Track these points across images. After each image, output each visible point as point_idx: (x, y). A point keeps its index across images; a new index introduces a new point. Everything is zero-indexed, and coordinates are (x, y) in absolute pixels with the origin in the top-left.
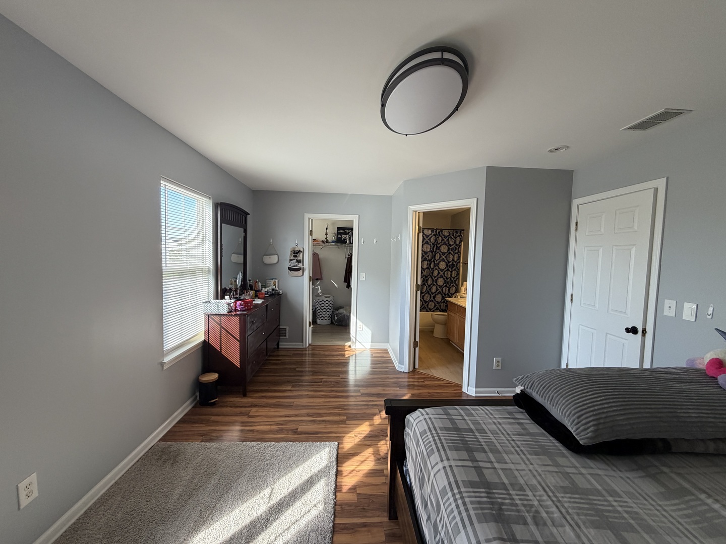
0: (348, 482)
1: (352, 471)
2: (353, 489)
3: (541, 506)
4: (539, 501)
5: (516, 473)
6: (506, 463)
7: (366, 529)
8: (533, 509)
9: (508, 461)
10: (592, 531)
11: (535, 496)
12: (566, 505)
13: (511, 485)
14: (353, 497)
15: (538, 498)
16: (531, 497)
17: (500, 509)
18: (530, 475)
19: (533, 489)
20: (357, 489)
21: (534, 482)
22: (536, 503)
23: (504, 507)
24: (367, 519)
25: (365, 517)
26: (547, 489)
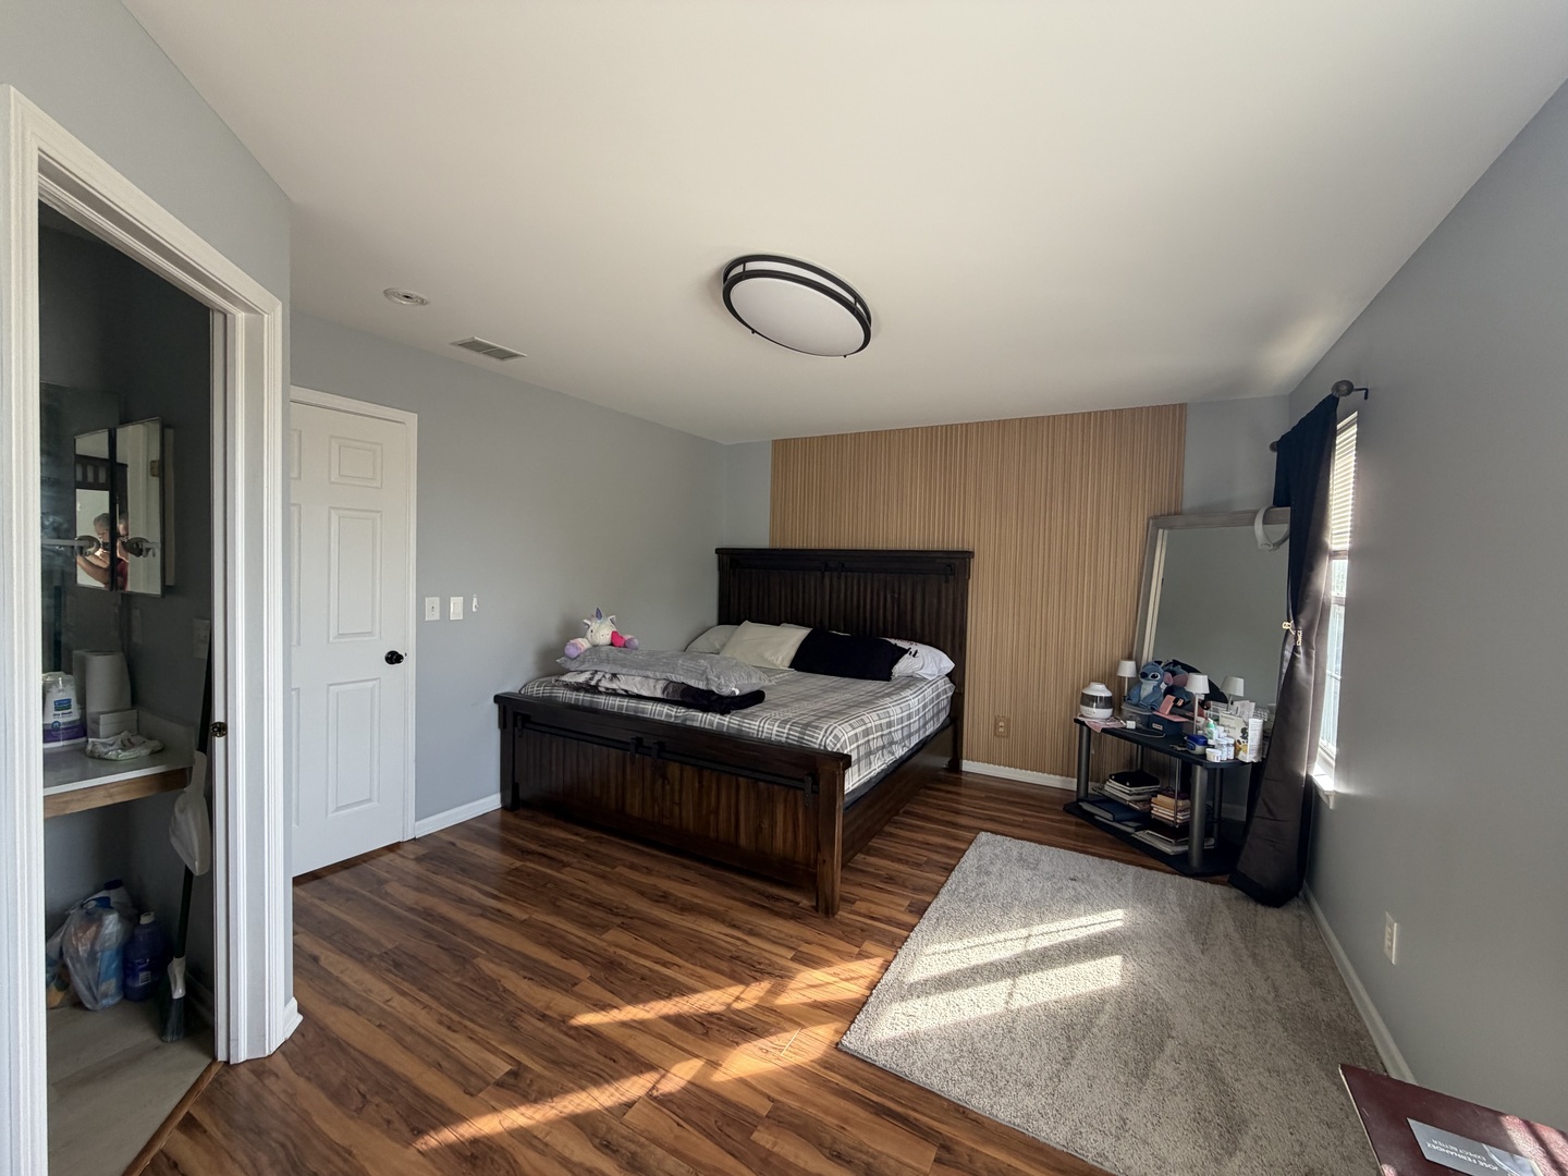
0: (866, 968)
1: (847, 980)
2: (862, 956)
14: (868, 946)
24: (865, 921)
25: (866, 924)
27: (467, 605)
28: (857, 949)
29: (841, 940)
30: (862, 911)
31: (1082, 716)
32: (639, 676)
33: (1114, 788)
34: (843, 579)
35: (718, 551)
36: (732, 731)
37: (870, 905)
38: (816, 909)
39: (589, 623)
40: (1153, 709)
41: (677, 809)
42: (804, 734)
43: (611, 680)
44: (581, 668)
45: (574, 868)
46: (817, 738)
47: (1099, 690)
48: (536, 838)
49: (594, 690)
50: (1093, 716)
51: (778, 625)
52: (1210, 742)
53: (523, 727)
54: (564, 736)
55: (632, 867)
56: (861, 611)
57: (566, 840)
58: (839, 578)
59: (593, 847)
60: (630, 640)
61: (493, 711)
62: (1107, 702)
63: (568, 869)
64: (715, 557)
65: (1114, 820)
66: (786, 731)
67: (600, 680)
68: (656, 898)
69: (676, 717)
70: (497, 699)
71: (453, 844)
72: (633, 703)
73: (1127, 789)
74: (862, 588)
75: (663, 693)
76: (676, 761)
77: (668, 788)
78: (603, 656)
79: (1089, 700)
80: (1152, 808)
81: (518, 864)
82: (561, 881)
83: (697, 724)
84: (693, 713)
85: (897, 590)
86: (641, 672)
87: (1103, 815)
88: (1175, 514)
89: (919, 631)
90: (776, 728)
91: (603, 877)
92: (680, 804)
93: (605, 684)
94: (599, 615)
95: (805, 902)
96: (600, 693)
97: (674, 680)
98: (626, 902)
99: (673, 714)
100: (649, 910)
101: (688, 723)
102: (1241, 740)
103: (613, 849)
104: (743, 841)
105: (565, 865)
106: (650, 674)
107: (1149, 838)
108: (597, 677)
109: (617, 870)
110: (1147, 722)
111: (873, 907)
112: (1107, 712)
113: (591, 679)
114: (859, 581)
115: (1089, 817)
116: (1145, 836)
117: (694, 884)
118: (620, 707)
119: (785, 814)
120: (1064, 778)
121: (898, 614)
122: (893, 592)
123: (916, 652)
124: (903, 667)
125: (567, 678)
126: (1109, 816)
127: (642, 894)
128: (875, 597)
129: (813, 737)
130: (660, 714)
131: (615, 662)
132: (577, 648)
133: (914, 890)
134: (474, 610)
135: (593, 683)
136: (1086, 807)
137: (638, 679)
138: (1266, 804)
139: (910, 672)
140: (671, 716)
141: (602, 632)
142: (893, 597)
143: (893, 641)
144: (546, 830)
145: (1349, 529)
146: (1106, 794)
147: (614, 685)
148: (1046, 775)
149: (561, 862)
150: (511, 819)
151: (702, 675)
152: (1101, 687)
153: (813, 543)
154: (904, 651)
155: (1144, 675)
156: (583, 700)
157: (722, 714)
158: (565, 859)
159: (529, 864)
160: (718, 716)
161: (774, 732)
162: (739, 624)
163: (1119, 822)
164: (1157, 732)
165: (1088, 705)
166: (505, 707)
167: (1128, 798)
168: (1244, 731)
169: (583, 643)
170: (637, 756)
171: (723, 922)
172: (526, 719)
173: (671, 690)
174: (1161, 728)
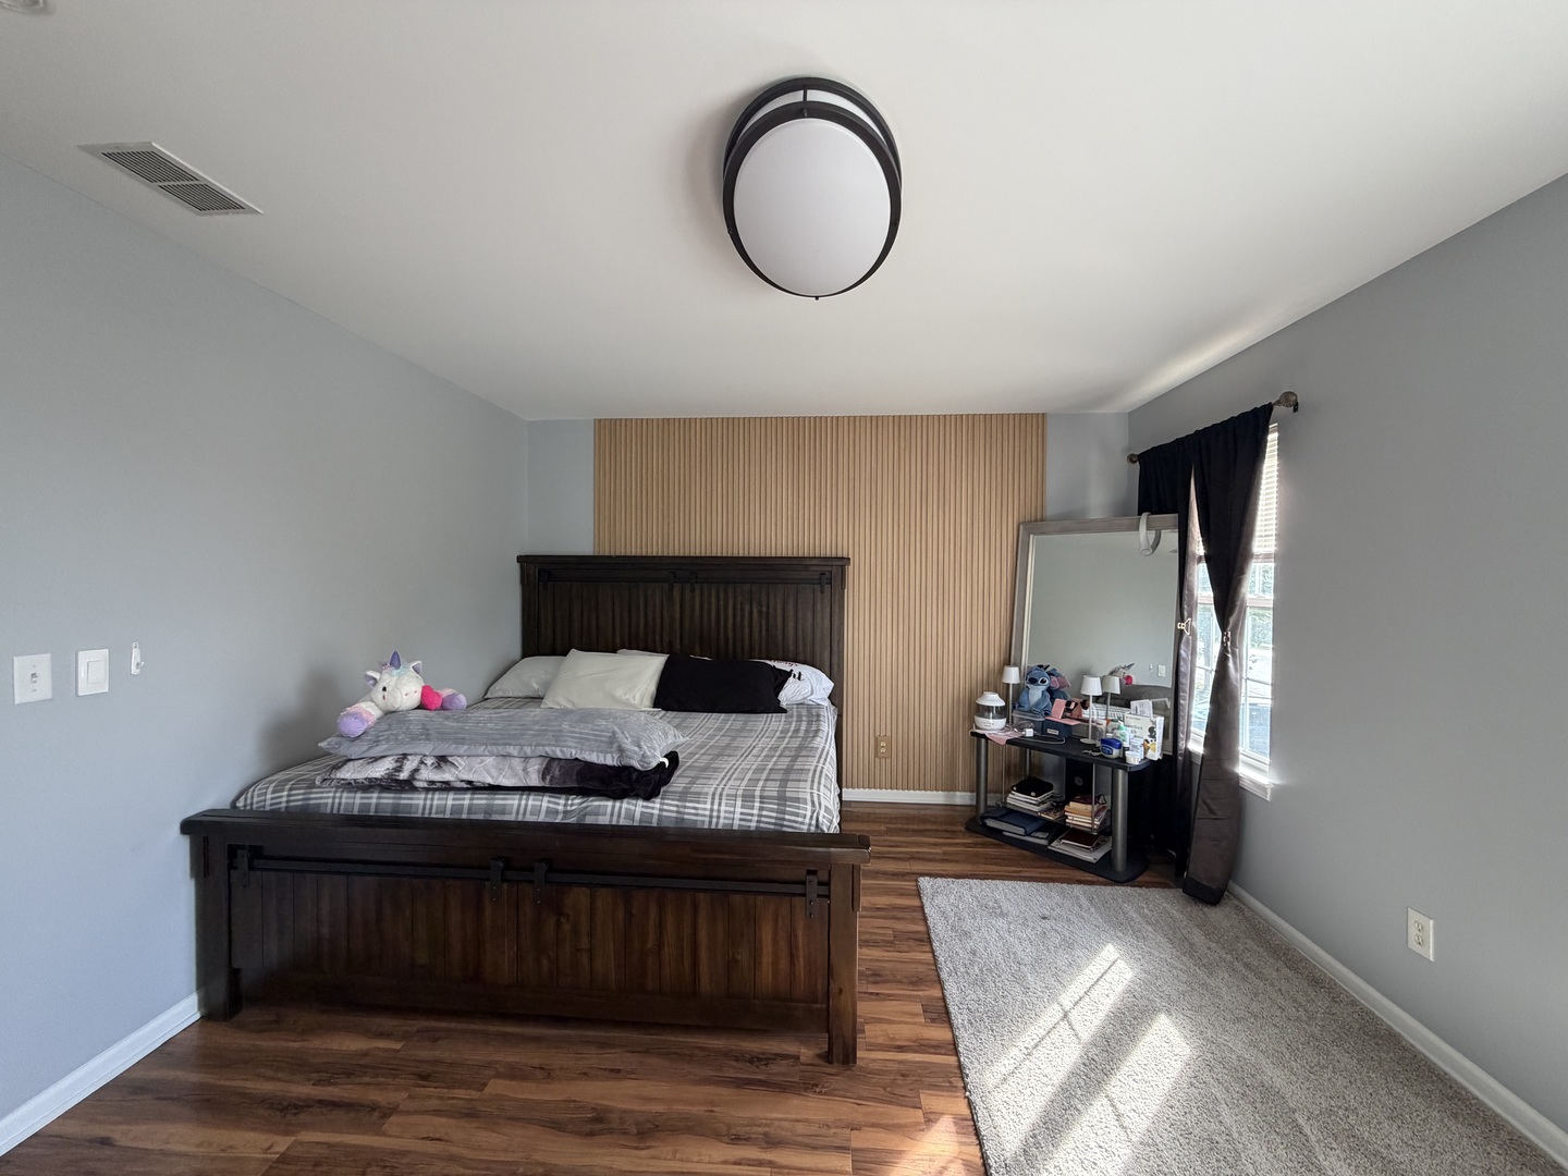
2: (930, 1119)
7: (898, 1043)
14: (929, 1100)
20: (923, 1120)
24: (895, 1058)
25: (901, 1062)
27: (117, 668)
28: (920, 1113)
29: (890, 1103)
30: (881, 1040)
31: (977, 728)
32: (491, 754)
33: (1017, 800)
34: (697, 592)
35: (520, 559)
36: (665, 824)
37: (886, 1026)
38: (828, 1057)
39: (377, 676)
40: (1047, 714)
41: (585, 959)
42: (784, 813)
43: (438, 767)
44: (375, 752)
45: (408, 1113)
46: (805, 817)
47: (993, 700)
48: (299, 1066)
49: (408, 786)
50: (992, 727)
51: (615, 651)
52: (1126, 744)
53: (251, 868)
54: (348, 874)
55: (514, 1073)
56: (722, 630)
57: (365, 1054)
58: (693, 591)
59: (424, 1054)
60: (452, 697)
61: (179, 850)
62: (1002, 712)
63: (393, 1119)
64: (516, 568)
65: (1027, 834)
66: (755, 812)
67: (416, 770)
68: (588, 1127)
69: (565, 812)
70: (188, 827)
71: (105, 1142)
72: (481, 800)
73: (1033, 800)
74: (722, 603)
75: (544, 778)
76: (583, 885)
77: (567, 927)
78: (415, 729)
79: (984, 711)
80: (1066, 817)
81: (282, 1144)
82: (395, 1153)
83: (604, 820)
84: (596, 803)
85: (764, 603)
86: (494, 749)
87: (1012, 830)
88: (1042, 521)
89: (792, 648)
90: (739, 810)
91: (470, 1114)
92: (591, 951)
93: (428, 774)
94: (395, 662)
95: (807, 1053)
96: (415, 789)
97: (560, 755)
98: (538, 1157)
99: (561, 808)
100: (586, 1161)
101: (589, 820)
102: (1149, 739)
103: (466, 1047)
104: (705, 983)
105: (388, 1112)
106: (513, 750)
107: (1063, 847)
108: (409, 766)
109: (487, 1090)
110: (1041, 728)
111: (892, 1030)
112: (1002, 722)
113: (399, 769)
114: (718, 593)
115: (997, 833)
116: (1060, 846)
117: (631, 1074)
118: (457, 809)
119: (775, 934)
120: (946, 793)
121: (767, 630)
122: (760, 605)
123: (800, 674)
124: (788, 694)
125: (347, 773)
126: (1021, 831)
127: (557, 1126)
128: (739, 613)
129: (797, 815)
130: (536, 811)
131: (443, 736)
132: (363, 720)
133: (913, 983)
134: (134, 670)
135: (403, 775)
136: (991, 823)
137: (490, 760)
138: (1205, 803)
139: (799, 698)
140: (557, 812)
141: (405, 690)
142: (760, 612)
143: (772, 663)
144: (316, 1043)
145: (1274, 532)
146: (1009, 806)
147: (447, 775)
148: (929, 792)
149: (373, 1107)
150: (231, 1038)
151: (611, 743)
152: (996, 696)
153: (655, 549)
154: (788, 674)
155: (1033, 681)
156: (377, 805)
157: (647, 798)
158: (376, 1096)
159: (308, 1136)
160: (641, 803)
161: (737, 816)
162: (565, 655)
163: (1029, 835)
164: (1053, 738)
165: (983, 716)
166: (206, 840)
167: (1036, 809)
168: (1152, 730)
169: (369, 710)
170: (505, 886)
171: (717, 1136)
172: (257, 853)
173: (557, 773)
174: (1057, 733)
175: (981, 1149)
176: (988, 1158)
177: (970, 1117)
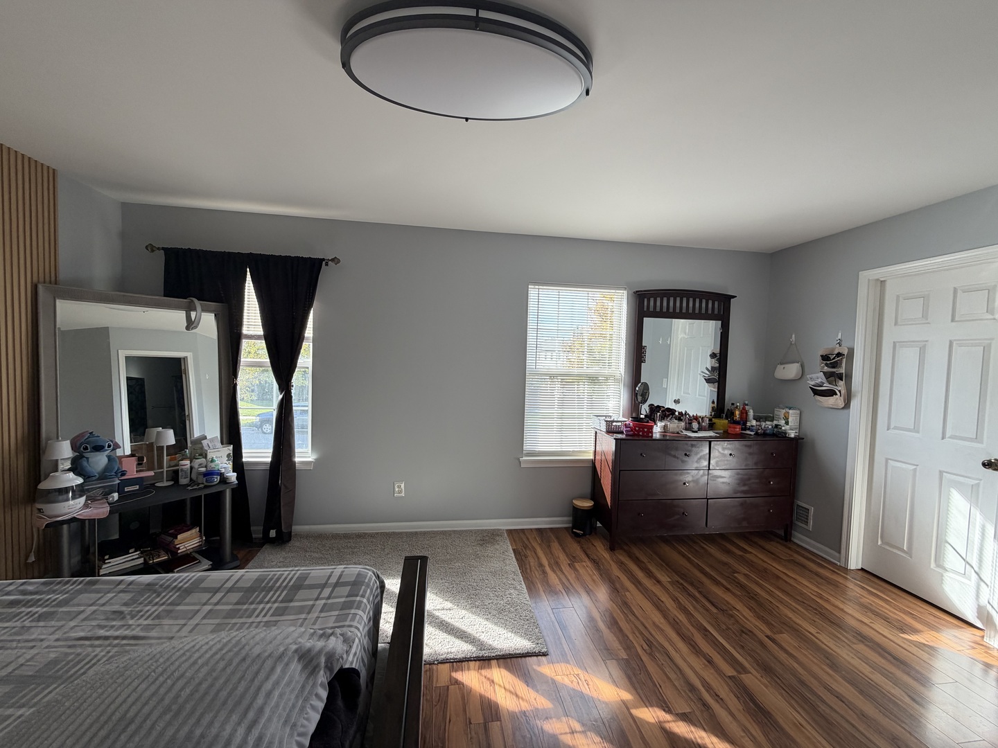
1: (491, 681)
2: (455, 682)
3: (124, 626)
4: (130, 625)
5: (182, 622)
6: (204, 618)
8: (128, 617)
9: (205, 621)
10: (53, 656)
11: (139, 625)
12: (98, 650)
13: (171, 611)
14: (441, 682)
15: (133, 627)
16: (141, 621)
17: (155, 591)
18: (165, 635)
19: (148, 628)
20: (457, 686)
21: (153, 634)
22: (131, 622)
23: (154, 595)
26: (132, 642)
28: (451, 687)
29: (446, 703)
33: (114, 565)
62: (79, 491)
164: (136, 494)
174: (137, 488)
175: (471, 661)
176: (478, 657)
177: (451, 664)
